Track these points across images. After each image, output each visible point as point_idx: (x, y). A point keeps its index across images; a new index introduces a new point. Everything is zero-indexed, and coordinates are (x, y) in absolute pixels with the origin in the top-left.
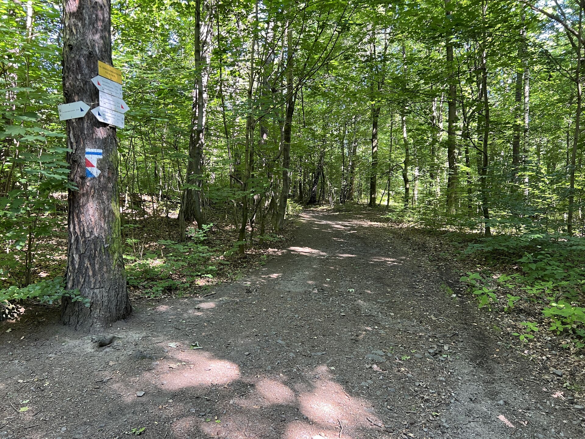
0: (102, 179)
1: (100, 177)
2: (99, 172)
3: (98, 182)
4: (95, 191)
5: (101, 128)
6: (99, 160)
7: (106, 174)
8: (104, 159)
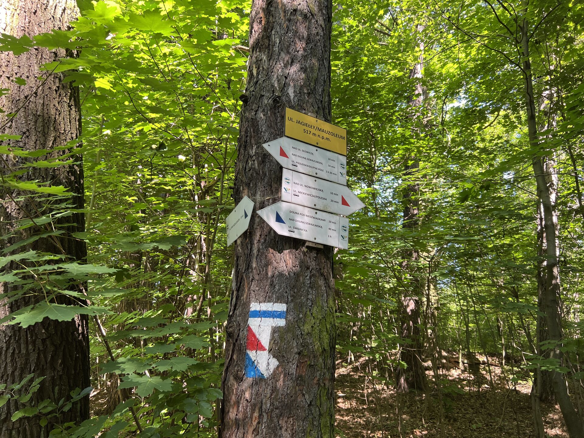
0: (280, 383)
1: (274, 376)
2: (274, 363)
3: (269, 391)
4: (261, 416)
5: (286, 252)
6: (275, 330)
7: (293, 368)
8: (288, 328)
